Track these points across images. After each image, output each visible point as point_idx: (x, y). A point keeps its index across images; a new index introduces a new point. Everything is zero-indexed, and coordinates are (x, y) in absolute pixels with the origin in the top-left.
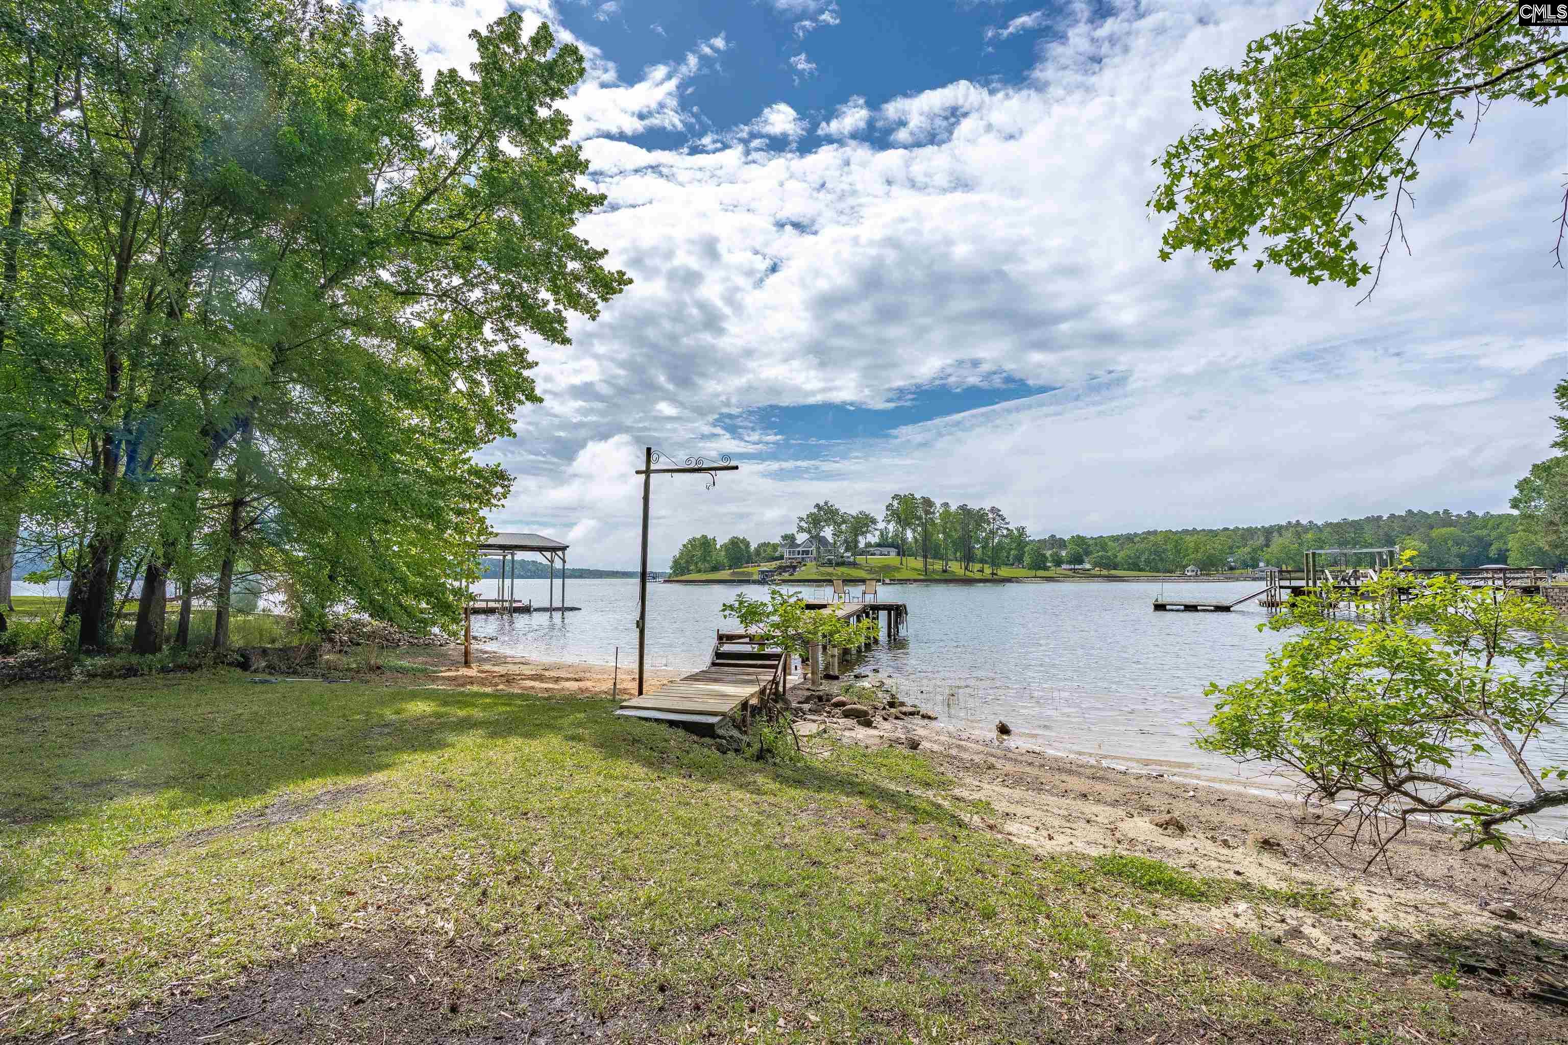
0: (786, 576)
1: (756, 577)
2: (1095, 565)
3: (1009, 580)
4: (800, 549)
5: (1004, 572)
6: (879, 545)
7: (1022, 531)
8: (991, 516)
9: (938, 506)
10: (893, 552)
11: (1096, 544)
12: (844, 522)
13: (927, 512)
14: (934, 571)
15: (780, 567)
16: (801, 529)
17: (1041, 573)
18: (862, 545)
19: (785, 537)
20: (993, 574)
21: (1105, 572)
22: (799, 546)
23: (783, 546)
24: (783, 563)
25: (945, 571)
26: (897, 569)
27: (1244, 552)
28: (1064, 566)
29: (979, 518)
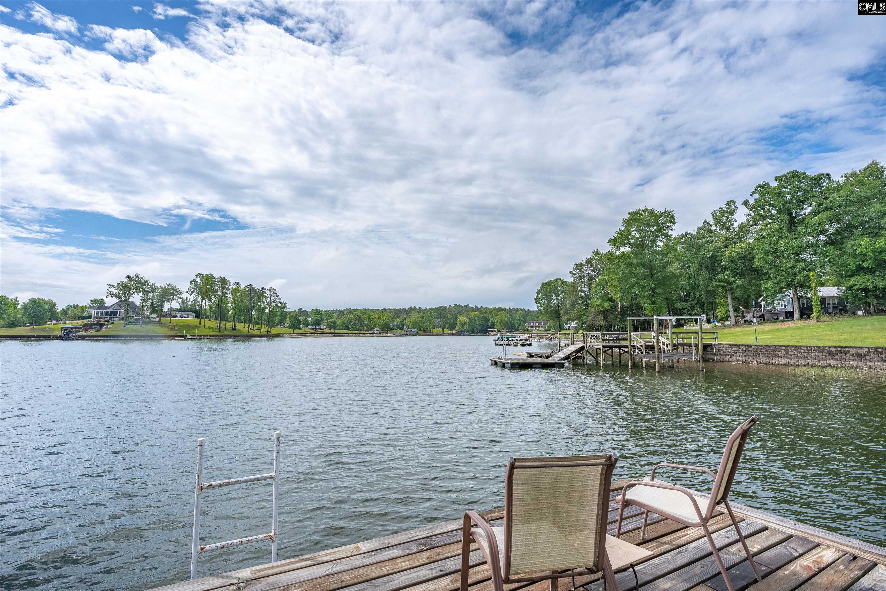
0: (92, 332)
1: (58, 333)
2: (327, 327)
3: (278, 336)
4: (109, 311)
5: (274, 330)
6: (180, 310)
7: (284, 305)
8: (268, 293)
9: (232, 284)
10: (192, 316)
11: (326, 314)
12: (153, 291)
13: (223, 288)
14: (225, 329)
15: (86, 325)
16: (110, 294)
17: (296, 331)
18: (165, 309)
19: (94, 301)
20: (268, 331)
21: (332, 331)
22: (108, 308)
23: (91, 308)
24: (91, 321)
25: (234, 329)
26: (194, 327)
27: (397, 322)
28: (310, 327)
29: (261, 294)
